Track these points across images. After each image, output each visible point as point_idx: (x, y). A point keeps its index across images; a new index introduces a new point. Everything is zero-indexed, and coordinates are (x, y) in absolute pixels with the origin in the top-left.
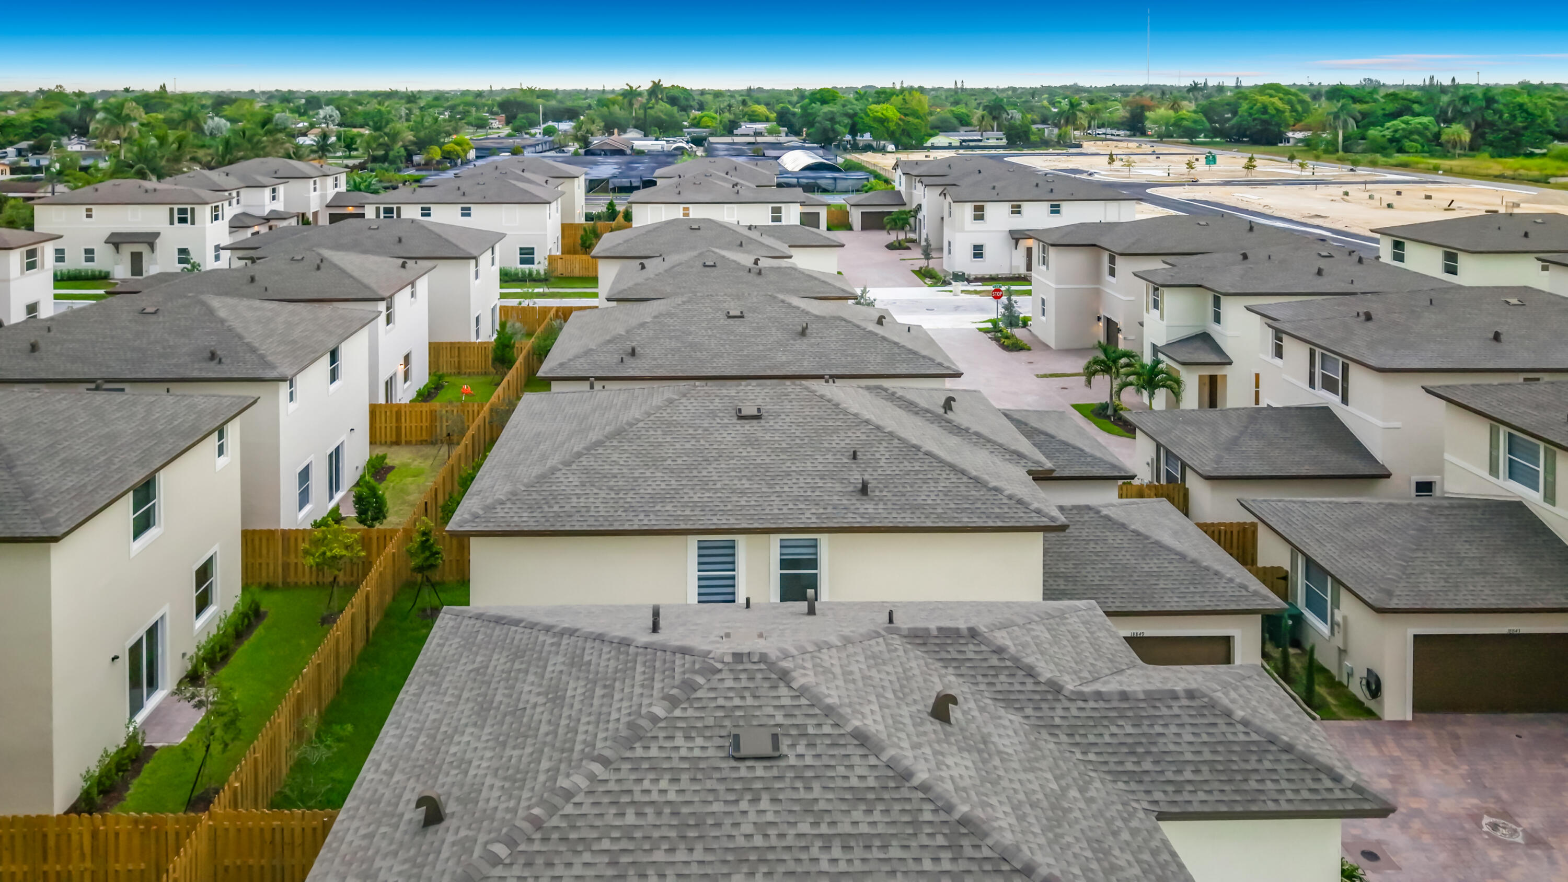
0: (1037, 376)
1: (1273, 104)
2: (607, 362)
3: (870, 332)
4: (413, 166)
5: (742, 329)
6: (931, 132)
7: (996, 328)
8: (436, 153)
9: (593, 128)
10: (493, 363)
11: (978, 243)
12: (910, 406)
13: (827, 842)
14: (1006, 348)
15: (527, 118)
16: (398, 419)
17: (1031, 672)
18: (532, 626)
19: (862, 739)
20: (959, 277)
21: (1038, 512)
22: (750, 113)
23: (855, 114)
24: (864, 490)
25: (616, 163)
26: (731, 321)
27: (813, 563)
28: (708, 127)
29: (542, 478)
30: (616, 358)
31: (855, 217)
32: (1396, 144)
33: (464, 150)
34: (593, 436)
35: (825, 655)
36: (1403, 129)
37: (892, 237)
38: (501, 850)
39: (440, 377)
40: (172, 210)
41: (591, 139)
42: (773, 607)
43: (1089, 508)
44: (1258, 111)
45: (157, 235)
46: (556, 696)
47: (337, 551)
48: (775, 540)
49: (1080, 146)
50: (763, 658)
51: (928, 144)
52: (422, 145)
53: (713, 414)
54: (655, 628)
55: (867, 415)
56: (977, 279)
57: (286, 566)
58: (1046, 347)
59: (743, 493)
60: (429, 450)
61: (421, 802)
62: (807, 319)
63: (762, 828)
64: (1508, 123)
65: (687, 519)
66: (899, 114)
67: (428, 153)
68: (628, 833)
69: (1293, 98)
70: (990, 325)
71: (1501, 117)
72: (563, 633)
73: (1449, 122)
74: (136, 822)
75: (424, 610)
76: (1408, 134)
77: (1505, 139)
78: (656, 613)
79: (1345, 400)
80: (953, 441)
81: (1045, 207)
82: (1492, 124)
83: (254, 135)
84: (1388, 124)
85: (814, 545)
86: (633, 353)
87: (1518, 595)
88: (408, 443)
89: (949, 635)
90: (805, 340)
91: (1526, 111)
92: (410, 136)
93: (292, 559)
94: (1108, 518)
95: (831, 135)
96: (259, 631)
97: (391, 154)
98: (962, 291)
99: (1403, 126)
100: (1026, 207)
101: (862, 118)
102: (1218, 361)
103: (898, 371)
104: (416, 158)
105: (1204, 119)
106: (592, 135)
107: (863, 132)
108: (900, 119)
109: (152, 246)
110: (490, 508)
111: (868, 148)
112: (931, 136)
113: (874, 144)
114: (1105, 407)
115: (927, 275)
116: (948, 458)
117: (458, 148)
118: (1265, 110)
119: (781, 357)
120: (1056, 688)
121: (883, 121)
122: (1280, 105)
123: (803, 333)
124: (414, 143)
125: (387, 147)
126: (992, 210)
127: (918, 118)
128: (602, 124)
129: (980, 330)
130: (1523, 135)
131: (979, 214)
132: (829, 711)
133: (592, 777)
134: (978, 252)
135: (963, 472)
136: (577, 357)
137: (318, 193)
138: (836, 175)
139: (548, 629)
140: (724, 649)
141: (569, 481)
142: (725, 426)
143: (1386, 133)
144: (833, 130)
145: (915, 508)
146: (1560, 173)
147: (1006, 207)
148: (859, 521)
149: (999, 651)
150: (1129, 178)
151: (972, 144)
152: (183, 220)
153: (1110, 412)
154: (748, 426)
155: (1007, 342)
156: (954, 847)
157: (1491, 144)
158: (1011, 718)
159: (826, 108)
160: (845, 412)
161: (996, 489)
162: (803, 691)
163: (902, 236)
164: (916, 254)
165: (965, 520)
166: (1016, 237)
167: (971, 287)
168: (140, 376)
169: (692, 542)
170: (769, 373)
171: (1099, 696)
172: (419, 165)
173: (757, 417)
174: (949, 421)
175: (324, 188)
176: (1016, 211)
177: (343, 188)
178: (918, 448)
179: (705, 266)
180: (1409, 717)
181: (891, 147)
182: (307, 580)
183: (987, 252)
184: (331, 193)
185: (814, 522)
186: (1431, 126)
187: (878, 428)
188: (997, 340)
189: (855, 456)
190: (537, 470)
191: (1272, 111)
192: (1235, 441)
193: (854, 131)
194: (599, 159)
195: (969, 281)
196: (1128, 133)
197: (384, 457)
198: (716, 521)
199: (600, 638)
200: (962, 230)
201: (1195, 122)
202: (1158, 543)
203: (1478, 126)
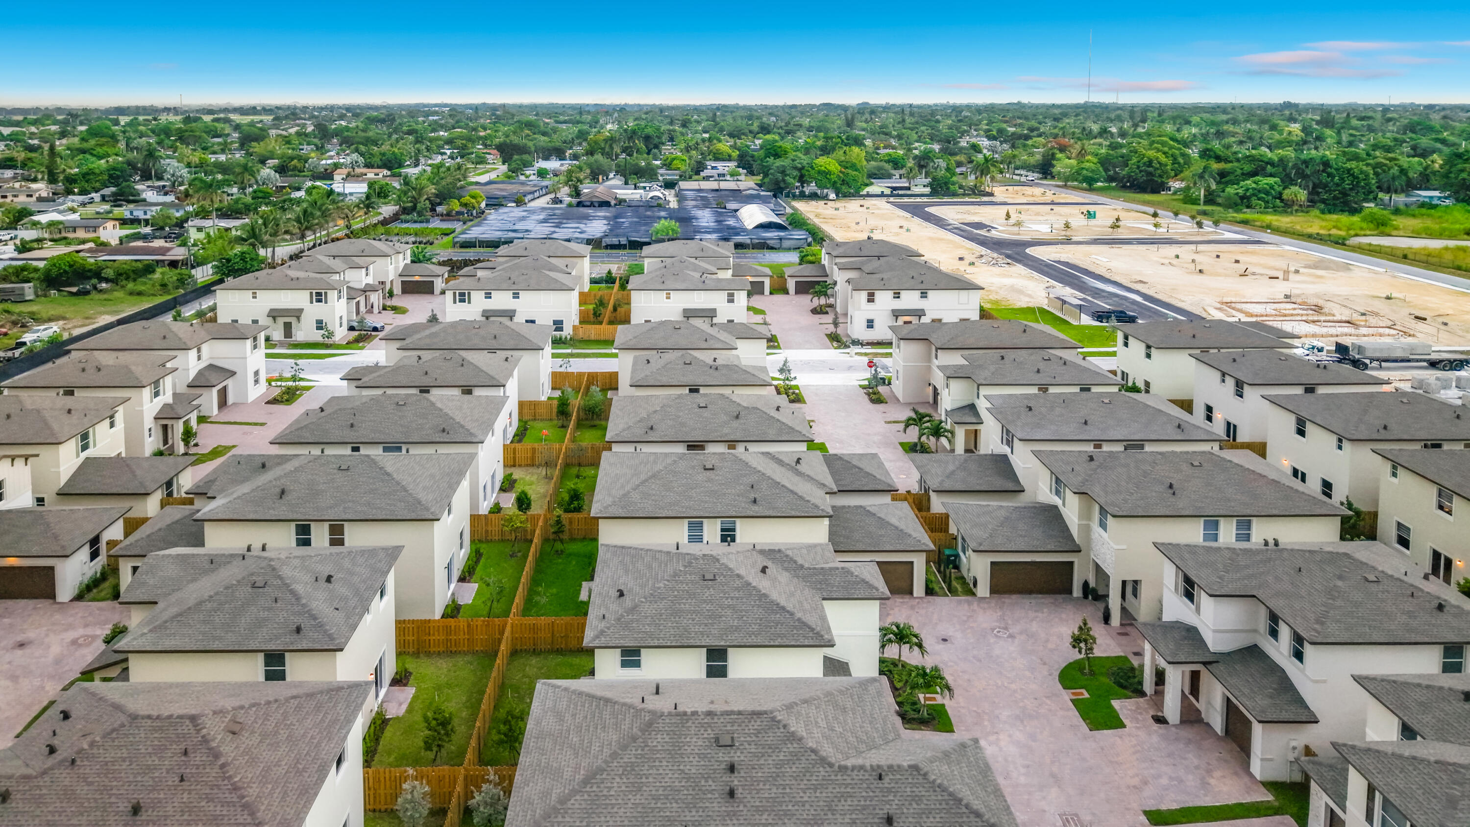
0: (886, 422)
1: (1158, 158)
2: (638, 433)
3: (772, 417)
4: (438, 215)
5: (706, 415)
6: (867, 181)
7: (869, 387)
8: (455, 206)
9: (582, 176)
10: (558, 416)
11: (870, 318)
12: (780, 462)
13: (727, 598)
14: (873, 401)
15: (521, 160)
16: (514, 453)
17: (795, 562)
18: (636, 549)
19: (738, 576)
20: (856, 343)
21: (822, 510)
22: (714, 151)
23: (803, 168)
24: (755, 501)
25: (605, 218)
26: (701, 410)
27: (734, 530)
28: (678, 169)
29: (624, 495)
30: (644, 431)
31: (791, 285)
32: (1244, 201)
33: (478, 202)
34: (643, 477)
35: (731, 556)
36: (1254, 189)
37: (817, 302)
38: (643, 600)
39: (526, 422)
40: (311, 293)
41: (581, 187)
42: (717, 544)
43: (861, 506)
44: (1144, 164)
45: (301, 311)
46: (650, 567)
47: (519, 525)
48: (719, 521)
49: (991, 194)
50: (712, 556)
51: (864, 192)
52: (443, 197)
53: (693, 467)
54: (678, 549)
55: (760, 468)
56: (868, 344)
57: (487, 531)
58: (898, 400)
59: (706, 502)
60: (531, 470)
61: (618, 591)
62: (740, 409)
63: (711, 595)
64: (1337, 185)
65: (684, 512)
66: (839, 168)
67: (449, 205)
68: (675, 596)
69: (1177, 152)
70: (866, 383)
71: (1332, 180)
72: (647, 550)
73: (1292, 182)
74: (484, 621)
75: (557, 551)
76: (1257, 192)
77: (1335, 198)
78: (678, 544)
79: (1012, 452)
80: (797, 479)
81: (917, 294)
82: (1325, 186)
83: (323, 205)
84: (1242, 183)
85: (734, 523)
86: (652, 428)
87: (1036, 544)
88: (520, 466)
89: (772, 551)
90: (738, 421)
91: (1353, 175)
92: (432, 189)
93: (490, 529)
94: (868, 511)
95: (782, 185)
96: (483, 560)
97: (419, 206)
98: (856, 354)
99: (1254, 185)
100: (903, 294)
101: (808, 171)
102: (975, 421)
103: (783, 439)
104: (439, 209)
105: (1101, 169)
106: (581, 183)
107: (809, 183)
108: (841, 172)
109: (298, 318)
110: (606, 508)
111: (814, 196)
112: (867, 185)
113: (819, 192)
114: (915, 445)
115: (835, 339)
116: (791, 488)
117: (473, 201)
118: (1150, 163)
119: (726, 430)
120: (802, 566)
121: (826, 173)
122: (1163, 159)
123: (737, 417)
124: (437, 196)
125: (415, 201)
126: (879, 296)
127: (856, 170)
128: (588, 171)
129: (860, 386)
130: (1349, 195)
131: (871, 299)
132: (730, 569)
133: (665, 584)
134: (870, 324)
135: (796, 494)
136: (624, 430)
137: (393, 266)
138: (782, 234)
139: (642, 549)
140: (700, 553)
141: (635, 496)
142: (698, 473)
143: (1240, 191)
144: (784, 181)
145: (774, 508)
146: (1363, 233)
147: (890, 294)
148: (751, 514)
149: (787, 556)
150: (1019, 234)
151: (901, 192)
152: (319, 301)
153: (918, 448)
154: (708, 473)
155: (874, 397)
156: (760, 600)
157: (1323, 201)
158: (786, 574)
159: (779, 163)
160: (750, 467)
161: (808, 501)
162: (723, 564)
163: (823, 301)
164: (829, 318)
165: (793, 513)
166: (896, 314)
167: (863, 350)
168: (411, 440)
169: (686, 521)
170: (719, 439)
171: (815, 568)
172: (442, 215)
173: (713, 469)
174: (797, 470)
175: (397, 262)
176: (897, 296)
177: (408, 261)
178: (779, 483)
179: (685, 364)
180: (988, 595)
181: (832, 196)
182: (497, 538)
183: (876, 324)
184: (401, 265)
185: (734, 514)
186: (1276, 187)
187: (763, 474)
188: (868, 394)
189: (752, 487)
190: (621, 492)
191: (1155, 164)
192: (953, 473)
193: (802, 180)
194: (590, 211)
195: (862, 345)
196: (1040, 176)
197: (511, 475)
198: (695, 514)
199: (661, 551)
200: (859, 309)
201: (1093, 171)
202: (888, 523)
203: (1315, 186)
